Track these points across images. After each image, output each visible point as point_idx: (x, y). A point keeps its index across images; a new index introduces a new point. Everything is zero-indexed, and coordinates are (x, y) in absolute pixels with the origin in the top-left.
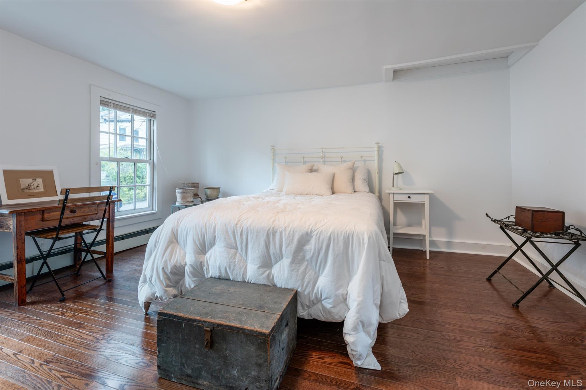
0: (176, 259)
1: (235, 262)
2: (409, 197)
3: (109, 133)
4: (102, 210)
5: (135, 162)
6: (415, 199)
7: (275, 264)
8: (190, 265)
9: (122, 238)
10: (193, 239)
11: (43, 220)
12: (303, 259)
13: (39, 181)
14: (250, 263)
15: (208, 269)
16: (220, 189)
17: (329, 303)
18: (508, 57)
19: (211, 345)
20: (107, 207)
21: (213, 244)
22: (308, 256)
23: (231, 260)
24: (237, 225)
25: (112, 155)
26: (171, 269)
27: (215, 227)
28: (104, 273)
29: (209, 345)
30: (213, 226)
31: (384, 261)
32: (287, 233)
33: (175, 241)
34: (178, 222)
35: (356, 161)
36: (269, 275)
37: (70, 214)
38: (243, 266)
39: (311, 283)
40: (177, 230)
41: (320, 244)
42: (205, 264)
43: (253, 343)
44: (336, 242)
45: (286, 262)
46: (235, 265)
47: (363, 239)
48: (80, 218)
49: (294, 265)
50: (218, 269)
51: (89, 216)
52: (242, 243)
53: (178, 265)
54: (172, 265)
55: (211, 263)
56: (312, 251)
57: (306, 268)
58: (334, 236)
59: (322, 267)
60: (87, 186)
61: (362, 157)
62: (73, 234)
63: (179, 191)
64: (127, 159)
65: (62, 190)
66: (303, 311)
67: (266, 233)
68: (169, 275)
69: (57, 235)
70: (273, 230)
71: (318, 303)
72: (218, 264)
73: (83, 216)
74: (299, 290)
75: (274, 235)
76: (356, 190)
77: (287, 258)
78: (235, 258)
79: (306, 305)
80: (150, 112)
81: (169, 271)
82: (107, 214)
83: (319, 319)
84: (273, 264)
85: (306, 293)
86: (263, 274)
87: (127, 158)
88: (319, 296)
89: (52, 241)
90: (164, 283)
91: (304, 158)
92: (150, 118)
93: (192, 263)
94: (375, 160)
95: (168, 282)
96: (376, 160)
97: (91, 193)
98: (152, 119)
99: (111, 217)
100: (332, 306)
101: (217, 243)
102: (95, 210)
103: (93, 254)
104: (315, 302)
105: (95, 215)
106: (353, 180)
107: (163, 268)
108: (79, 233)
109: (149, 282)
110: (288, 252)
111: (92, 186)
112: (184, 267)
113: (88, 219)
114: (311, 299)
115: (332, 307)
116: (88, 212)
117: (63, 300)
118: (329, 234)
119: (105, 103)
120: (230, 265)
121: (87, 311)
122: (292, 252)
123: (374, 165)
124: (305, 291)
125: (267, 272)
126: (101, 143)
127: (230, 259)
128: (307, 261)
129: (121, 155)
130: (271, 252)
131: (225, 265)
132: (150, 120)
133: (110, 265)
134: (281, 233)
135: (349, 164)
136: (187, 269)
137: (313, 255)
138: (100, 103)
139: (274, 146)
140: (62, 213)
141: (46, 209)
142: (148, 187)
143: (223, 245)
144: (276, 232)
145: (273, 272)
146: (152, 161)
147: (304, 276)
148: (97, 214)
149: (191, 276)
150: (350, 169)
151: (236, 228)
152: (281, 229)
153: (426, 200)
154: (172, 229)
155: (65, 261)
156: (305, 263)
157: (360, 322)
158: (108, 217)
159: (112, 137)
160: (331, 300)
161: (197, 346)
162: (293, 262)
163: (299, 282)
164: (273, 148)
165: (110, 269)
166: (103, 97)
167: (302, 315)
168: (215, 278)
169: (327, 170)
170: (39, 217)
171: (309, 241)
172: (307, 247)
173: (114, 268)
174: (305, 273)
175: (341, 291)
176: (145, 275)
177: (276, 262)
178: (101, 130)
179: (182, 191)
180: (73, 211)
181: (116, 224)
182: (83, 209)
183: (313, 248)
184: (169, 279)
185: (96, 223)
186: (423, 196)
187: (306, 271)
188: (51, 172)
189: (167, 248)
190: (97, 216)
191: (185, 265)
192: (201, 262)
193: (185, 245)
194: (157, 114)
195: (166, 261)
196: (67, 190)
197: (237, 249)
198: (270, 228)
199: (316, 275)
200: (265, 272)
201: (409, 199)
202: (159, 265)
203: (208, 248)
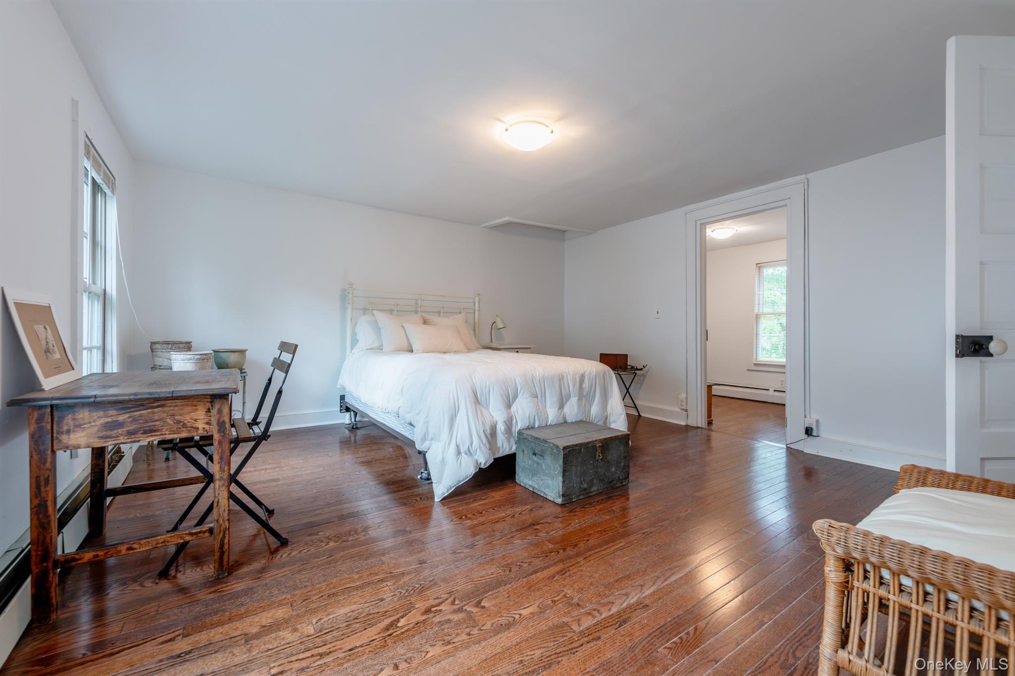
1: (540, 409)
2: (517, 352)
7: (566, 404)
12: (583, 395)
14: (549, 408)
15: (516, 423)
16: (247, 352)
19: (601, 456)
21: (515, 397)
22: (586, 393)
36: (563, 414)
38: (545, 412)
42: (513, 417)
45: (573, 400)
49: (578, 402)
50: (528, 419)
52: (540, 390)
55: (518, 415)
56: (587, 388)
59: (593, 398)
61: (463, 309)
70: (562, 375)
72: (527, 416)
77: (575, 396)
78: (539, 406)
84: (564, 403)
86: (559, 414)
96: (477, 312)
101: (519, 394)
110: (574, 392)
122: (576, 392)
125: (562, 412)
127: (535, 407)
128: (586, 396)
130: (563, 393)
131: (535, 413)
137: (588, 390)
138: (85, 150)
143: (528, 395)
145: (565, 411)
146: (103, 291)
156: (585, 398)
162: (577, 399)
164: (352, 287)
166: (86, 135)
171: (584, 380)
172: (584, 386)
177: (567, 402)
187: (585, 404)
188: (50, 310)
192: (510, 416)
197: (538, 397)
199: (591, 405)
200: (560, 412)
203: (512, 401)
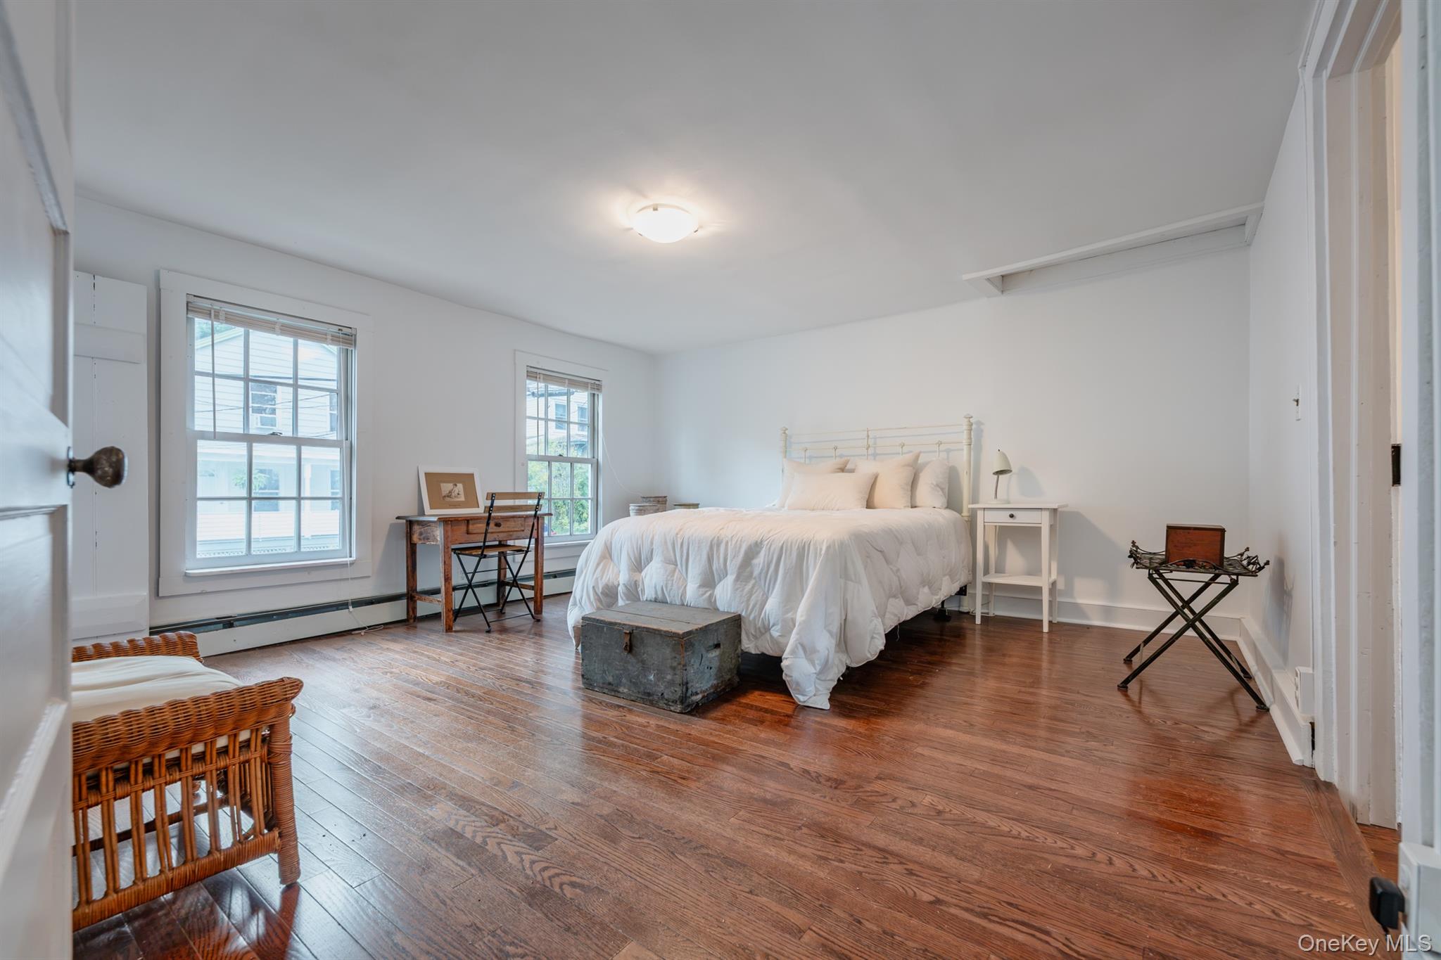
0: (608, 577)
1: (673, 580)
2: (1012, 516)
3: (538, 419)
4: (528, 525)
5: (572, 461)
6: (1023, 519)
7: (719, 582)
8: (624, 584)
9: (555, 575)
10: (628, 554)
11: (468, 533)
12: (750, 576)
13: (460, 486)
14: (689, 582)
15: (643, 591)
17: (777, 631)
18: (1244, 224)
19: (630, 648)
20: (536, 521)
21: (649, 559)
22: (756, 573)
23: (669, 578)
24: (677, 534)
25: (541, 453)
26: (603, 588)
27: (653, 537)
28: (533, 611)
29: (628, 648)
30: (651, 536)
31: (852, 581)
32: (734, 542)
33: (608, 556)
34: (612, 534)
35: (920, 452)
36: (711, 596)
37: (495, 527)
38: (682, 585)
39: (759, 603)
40: (611, 543)
41: (770, 556)
42: (640, 583)
43: (668, 645)
44: (788, 552)
45: (730, 578)
46: (672, 584)
47: (821, 549)
48: (505, 534)
49: (739, 583)
51: (515, 533)
52: (682, 556)
53: (610, 584)
54: (604, 583)
55: (646, 582)
56: (761, 566)
57: (753, 587)
58: (787, 547)
59: (771, 585)
60: (511, 490)
61: (940, 443)
62: (497, 553)
63: (633, 508)
64: (560, 458)
65: (488, 493)
66: (748, 642)
67: (709, 543)
68: (600, 594)
69: (483, 552)
70: (718, 540)
71: (766, 632)
73: (509, 531)
74: (743, 614)
75: (718, 545)
76: (918, 504)
77: (731, 574)
78: (673, 576)
79: (752, 634)
80: (593, 382)
81: (600, 591)
82: (535, 532)
83: (767, 653)
84: (717, 582)
85: (751, 618)
86: (703, 595)
87: (560, 455)
88: (766, 623)
89: (478, 558)
90: (595, 605)
91: (836, 448)
92: (593, 392)
93: (625, 583)
94: (963, 450)
95: (599, 604)
96: (965, 448)
97: (517, 500)
98: (596, 393)
99: (540, 537)
100: (779, 634)
101: (654, 558)
102: (522, 525)
103: (522, 589)
104: (763, 630)
105: (522, 532)
106: (913, 484)
107: (593, 587)
108: (503, 552)
109: (579, 605)
110: (733, 567)
111: (517, 491)
112: (617, 588)
113: (514, 537)
114: (757, 627)
115: (780, 636)
116: (513, 527)
117: (488, 632)
118: (781, 544)
119: (533, 374)
120: (666, 584)
121: (514, 642)
122: (738, 566)
123: (962, 459)
124: (749, 615)
125: (708, 594)
126: (527, 435)
127: (668, 576)
128: (755, 578)
129: (552, 452)
130: (714, 568)
131: (662, 584)
132: (594, 394)
133: (539, 604)
134: (727, 543)
135: (908, 457)
136: (621, 589)
137: (762, 570)
138: (527, 376)
139: (787, 429)
140: (488, 524)
141: (471, 520)
142: (590, 501)
143: (660, 559)
144: (722, 542)
145: (715, 593)
146: (595, 460)
147: (750, 597)
148: (523, 531)
149: (624, 598)
150: (908, 465)
151: (677, 537)
152: (727, 539)
153: (1044, 521)
154: (605, 543)
155: (487, 596)
156: (753, 582)
157: (799, 645)
158: (536, 537)
159: (542, 423)
160: (778, 627)
161: (618, 651)
162: (737, 579)
163: (743, 604)
164: (785, 433)
165: (539, 610)
166: (531, 367)
167: (746, 648)
168: (651, 601)
169: (866, 468)
170: (464, 528)
171: (758, 553)
172: (755, 561)
173: (543, 610)
174: (751, 593)
175: (789, 615)
176: (575, 597)
177: (720, 581)
178: (528, 415)
179: (637, 508)
180: (498, 525)
181: (547, 555)
182: (508, 523)
183: (762, 561)
184: (600, 600)
185: (523, 543)
186: (1039, 513)
187: (752, 591)
188: (473, 475)
189: (598, 565)
190: (523, 534)
191: (619, 585)
192: (636, 581)
193: (619, 562)
194: (603, 383)
195: (597, 579)
196: (493, 494)
197: (677, 565)
198: (714, 538)
199: (765, 596)
200: (706, 592)
201: (1011, 520)
202: (589, 583)
203: (644, 564)
